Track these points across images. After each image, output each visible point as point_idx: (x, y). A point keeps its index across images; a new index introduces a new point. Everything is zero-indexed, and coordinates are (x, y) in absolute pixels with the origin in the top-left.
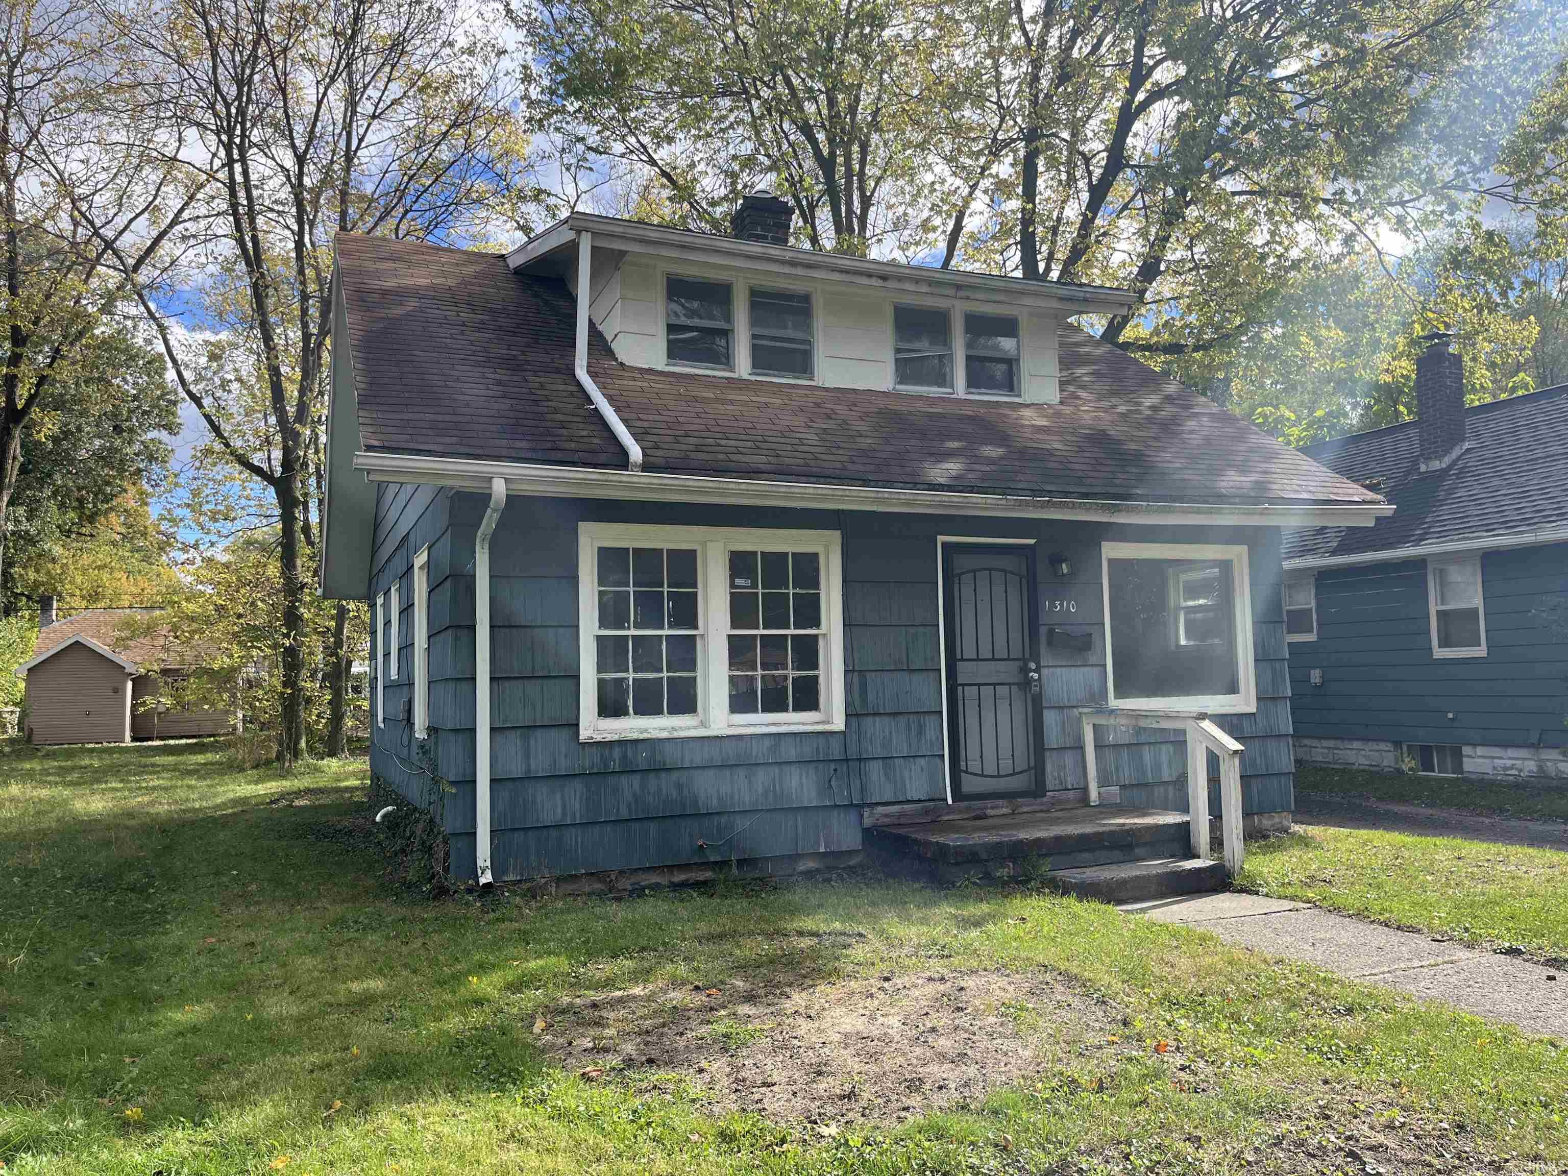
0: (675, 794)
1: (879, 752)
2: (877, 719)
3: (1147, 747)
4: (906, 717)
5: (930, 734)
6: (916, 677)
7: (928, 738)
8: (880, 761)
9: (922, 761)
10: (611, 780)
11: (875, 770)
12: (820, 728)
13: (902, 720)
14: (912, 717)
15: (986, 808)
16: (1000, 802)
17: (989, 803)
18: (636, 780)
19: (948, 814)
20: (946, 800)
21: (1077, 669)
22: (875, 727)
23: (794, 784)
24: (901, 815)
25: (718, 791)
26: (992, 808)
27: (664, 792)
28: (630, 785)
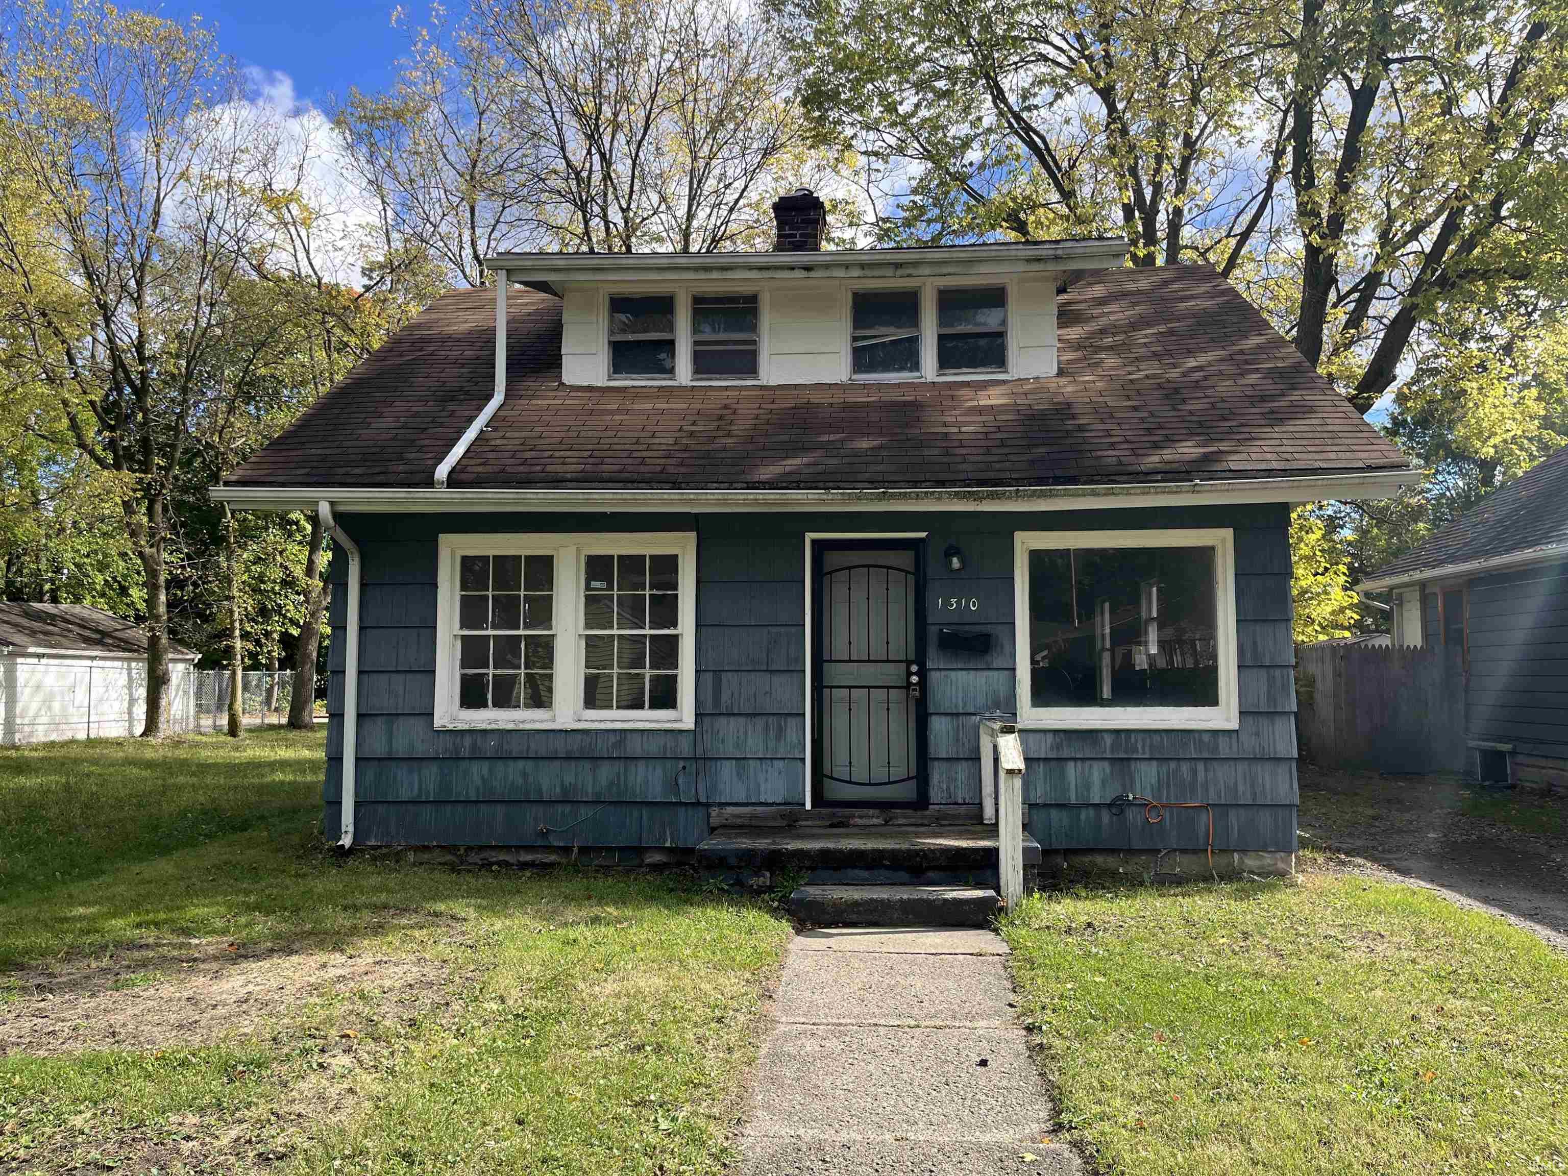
0: (520, 781)
1: (731, 752)
2: (732, 719)
3: (1071, 764)
4: (764, 718)
5: (791, 735)
6: (778, 680)
7: (788, 740)
8: (734, 762)
9: (780, 764)
10: (464, 765)
11: (727, 770)
12: (668, 726)
13: (760, 722)
14: (771, 719)
15: (853, 817)
16: (871, 812)
17: (857, 812)
18: (485, 767)
19: (806, 819)
20: (804, 805)
21: (979, 673)
22: (729, 728)
23: (639, 780)
24: (753, 817)
25: (562, 781)
26: (861, 817)
27: (511, 777)
28: (478, 770)
